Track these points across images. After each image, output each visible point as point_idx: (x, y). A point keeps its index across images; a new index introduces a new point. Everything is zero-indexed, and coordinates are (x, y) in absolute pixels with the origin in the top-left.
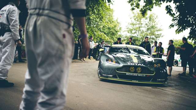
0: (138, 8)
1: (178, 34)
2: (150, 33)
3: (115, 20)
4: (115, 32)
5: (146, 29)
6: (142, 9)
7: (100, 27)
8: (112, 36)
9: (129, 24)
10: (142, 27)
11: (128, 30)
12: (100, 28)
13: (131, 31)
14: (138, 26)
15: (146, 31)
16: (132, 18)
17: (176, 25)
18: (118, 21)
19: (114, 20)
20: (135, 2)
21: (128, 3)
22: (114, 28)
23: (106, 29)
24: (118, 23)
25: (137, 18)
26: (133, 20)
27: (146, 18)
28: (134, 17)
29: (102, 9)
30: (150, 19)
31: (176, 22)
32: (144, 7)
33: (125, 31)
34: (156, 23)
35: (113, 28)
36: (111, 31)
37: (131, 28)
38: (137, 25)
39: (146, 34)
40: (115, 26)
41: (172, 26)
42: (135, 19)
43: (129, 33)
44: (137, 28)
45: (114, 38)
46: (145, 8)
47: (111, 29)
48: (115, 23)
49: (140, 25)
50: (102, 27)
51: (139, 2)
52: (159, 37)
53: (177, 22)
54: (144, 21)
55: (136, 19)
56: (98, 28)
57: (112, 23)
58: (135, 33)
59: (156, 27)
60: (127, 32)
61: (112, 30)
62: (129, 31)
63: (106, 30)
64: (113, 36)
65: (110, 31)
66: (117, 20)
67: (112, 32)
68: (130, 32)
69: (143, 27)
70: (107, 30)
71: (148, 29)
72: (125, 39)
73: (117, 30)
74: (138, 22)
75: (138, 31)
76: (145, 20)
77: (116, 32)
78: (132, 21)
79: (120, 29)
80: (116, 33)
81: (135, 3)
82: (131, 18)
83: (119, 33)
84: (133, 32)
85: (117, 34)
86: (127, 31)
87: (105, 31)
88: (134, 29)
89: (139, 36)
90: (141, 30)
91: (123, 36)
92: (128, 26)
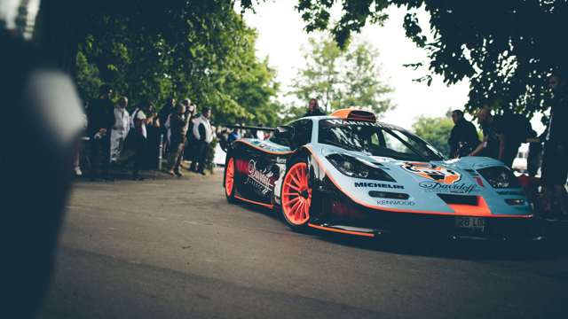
0: (323, 28)
2: (359, 99)
3: (262, 62)
4: (261, 96)
5: (349, 86)
6: (337, 27)
7: (217, 81)
8: (251, 107)
9: (299, 73)
10: (336, 82)
11: (297, 90)
13: (306, 91)
14: (324, 79)
15: (348, 94)
16: (309, 57)
18: (269, 66)
19: (256, 62)
20: (316, 11)
21: (297, 10)
22: (257, 85)
23: (236, 87)
24: (268, 69)
25: (322, 56)
26: (313, 63)
27: (349, 57)
28: (315, 52)
30: (359, 60)
32: (343, 21)
33: (289, 93)
34: (374, 70)
35: (254, 83)
36: (250, 94)
37: (307, 85)
38: (322, 77)
40: (261, 79)
42: (317, 60)
43: (300, 97)
44: (324, 84)
45: (258, 113)
46: (344, 25)
47: (248, 88)
48: (259, 69)
49: (332, 76)
50: (222, 80)
51: (327, 10)
52: (385, 111)
54: (342, 65)
55: (322, 60)
57: (252, 70)
59: (375, 83)
60: (294, 97)
61: (251, 91)
62: (299, 92)
63: (235, 90)
64: (256, 108)
65: (247, 92)
66: (265, 62)
67: (251, 97)
68: (303, 95)
69: (340, 82)
70: (238, 89)
71: (354, 88)
72: (290, 115)
73: (265, 90)
74: (325, 69)
75: (325, 94)
76: (346, 63)
77: (265, 94)
78: (307, 65)
79: (275, 87)
80: (263, 99)
82: (306, 57)
83: (272, 99)
84: (313, 95)
85: (267, 100)
86: (295, 92)
88: (314, 88)
89: (329, 106)
90: (333, 91)
91: (283, 107)
92: (297, 80)
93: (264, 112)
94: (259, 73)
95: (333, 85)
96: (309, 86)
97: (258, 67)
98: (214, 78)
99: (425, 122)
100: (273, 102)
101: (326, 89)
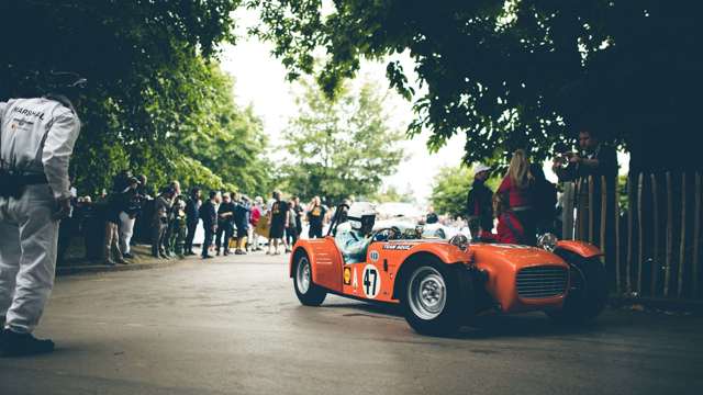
0: (309, 71)
1: (436, 152)
2: (364, 151)
3: (243, 110)
4: (245, 154)
5: (353, 135)
6: (323, 75)
7: (186, 140)
8: (233, 168)
9: (290, 122)
10: (336, 132)
11: (289, 142)
12: (188, 143)
13: (301, 145)
14: (322, 127)
15: (352, 144)
16: (301, 101)
17: (427, 126)
18: (254, 115)
19: (234, 112)
20: (298, 54)
21: (274, 55)
22: (239, 140)
23: (213, 144)
24: (252, 120)
26: (306, 107)
27: (350, 100)
28: (308, 96)
29: (187, 77)
30: (363, 103)
31: (425, 113)
32: (329, 67)
33: (278, 148)
34: (382, 114)
35: (234, 142)
36: (230, 153)
37: (301, 137)
38: (318, 126)
39: (352, 154)
40: (241, 133)
41: (414, 127)
42: (311, 104)
43: (293, 152)
44: (322, 135)
45: (246, 176)
46: (332, 71)
47: (227, 145)
48: (240, 120)
49: (330, 124)
50: (194, 137)
51: (310, 53)
52: (397, 162)
53: (427, 114)
54: (344, 110)
56: (181, 142)
58: (315, 152)
59: (383, 130)
60: (285, 153)
61: (232, 148)
62: (292, 145)
63: (211, 148)
64: (241, 169)
65: (227, 150)
66: (249, 112)
67: (233, 155)
68: (297, 150)
69: (342, 131)
70: (215, 147)
71: (359, 137)
72: (282, 175)
73: (249, 147)
74: (321, 115)
75: (324, 146)
76: (346, 107)
77: (250, 152)
78: (300, 111)
79: (261, 140)
80: (248, 158)
81: (296, 57)
82: (298, 101)
83: (260, 157)
84: (309, 148)
85: (253, 158)
86: (286, 147)
87: (208, 154)
88: (310, 140)
89: (329, 161)
90: (334, 142)
91: (273, 165)
92: (289, 131)
93: (252, 173)
94: (239, 126)
95: (333, 135)
96: (304, 138)
97: (239, 117)
98: (184, 135)
99: (449, 173)
100: (261, 159)
101: (325, 140)
